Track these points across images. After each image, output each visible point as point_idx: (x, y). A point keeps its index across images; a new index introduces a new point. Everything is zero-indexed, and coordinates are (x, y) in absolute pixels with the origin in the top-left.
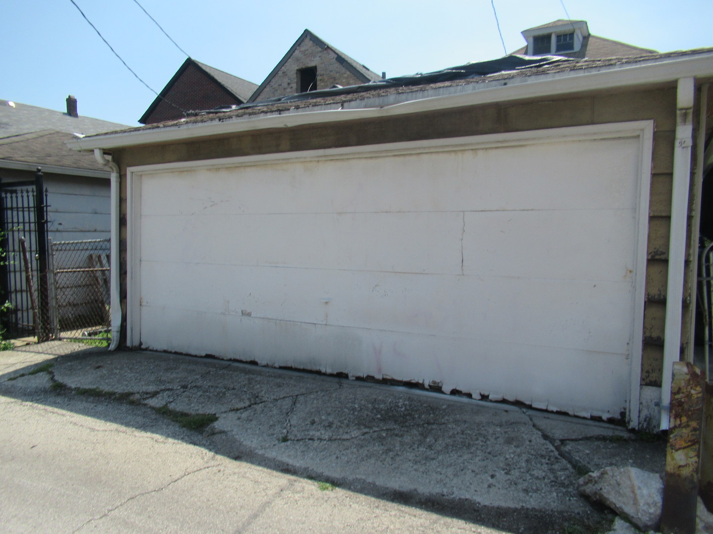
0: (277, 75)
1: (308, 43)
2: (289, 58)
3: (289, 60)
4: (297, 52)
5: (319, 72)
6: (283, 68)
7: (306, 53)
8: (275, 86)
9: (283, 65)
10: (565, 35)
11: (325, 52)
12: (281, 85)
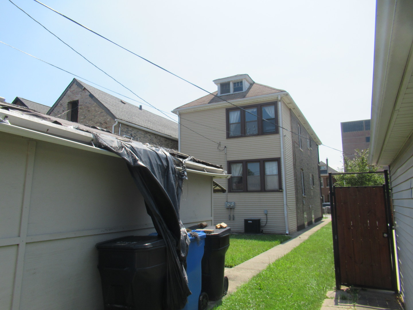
0: (57, 106)
1: (75, 86)
2: (65, 95)
3: (65, 97)
4: (69, 92)
5: (80, 103)
6: (61, 101)
7: (73, 92)
8: (56, 113)
9: (61, 100)
10: (238, 83)
11: (84, 91)
12: (59, 112)
